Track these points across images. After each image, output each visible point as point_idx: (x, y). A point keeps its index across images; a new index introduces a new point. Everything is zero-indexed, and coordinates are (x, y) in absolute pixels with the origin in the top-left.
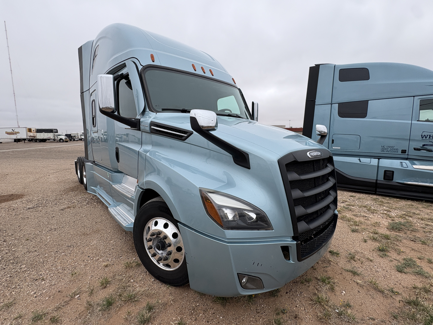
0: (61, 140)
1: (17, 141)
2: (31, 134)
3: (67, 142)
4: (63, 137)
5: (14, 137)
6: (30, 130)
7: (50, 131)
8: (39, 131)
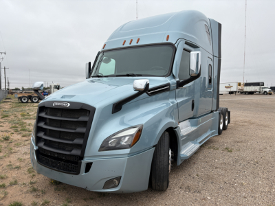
0: (265, 93)
1: (231, 93)
2: (240, 87)
3: (271, 94)
4: (268, 90)
5: (229, 90)
6: (239, 84)
7: (257, 84)
8: (247, 85)
